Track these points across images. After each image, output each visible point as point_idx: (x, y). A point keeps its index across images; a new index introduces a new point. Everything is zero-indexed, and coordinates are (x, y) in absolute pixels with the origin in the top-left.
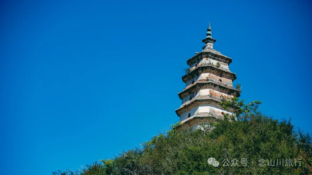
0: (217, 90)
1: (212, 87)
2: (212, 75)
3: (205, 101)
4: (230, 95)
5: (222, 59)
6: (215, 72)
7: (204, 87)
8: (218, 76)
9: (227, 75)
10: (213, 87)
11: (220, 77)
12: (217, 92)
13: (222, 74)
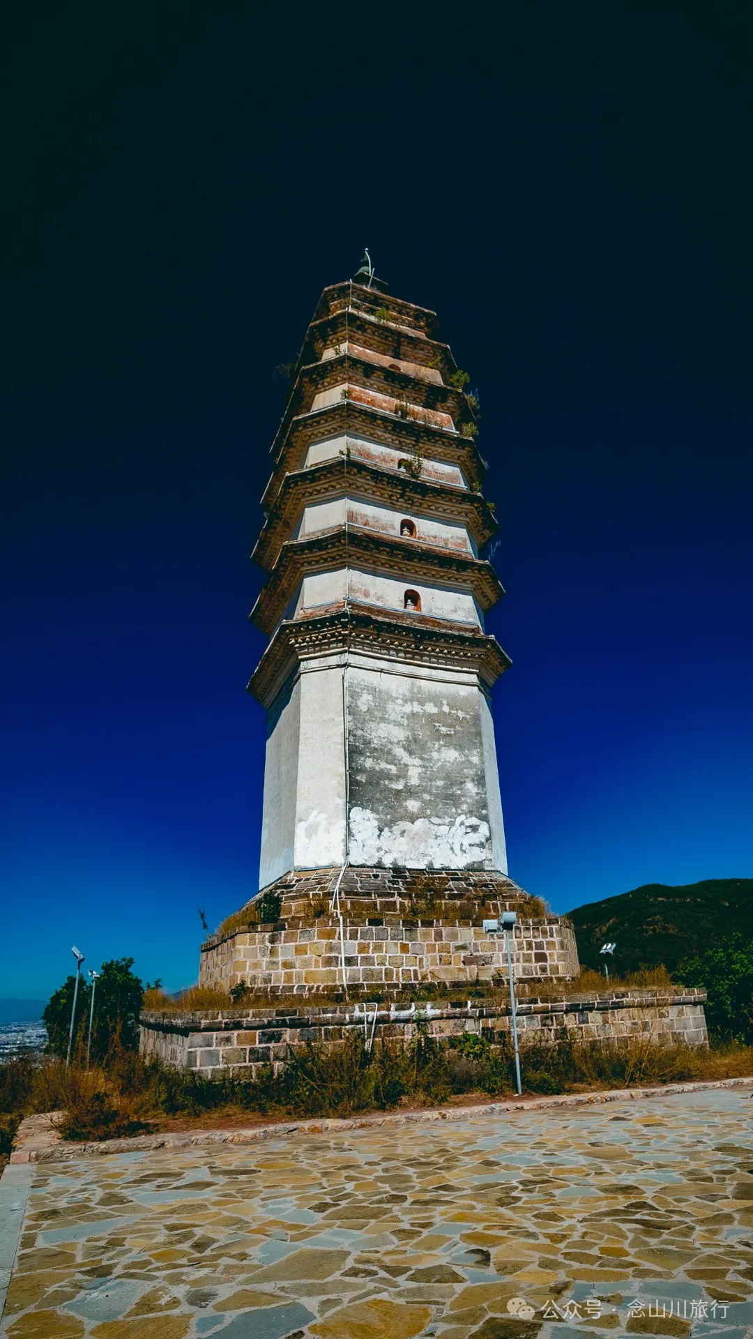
0: (380, 390)
1: (358, 377)
2: (361, 349)
3: (326, 421)
4: (434, 408)
5: (400, 312)
6: (372, 342)
7: (328, 380)
8: (385, 355)
9: (420, 354)
10: (359, 375)
11: (392, 359)
12: (380, 396)
13: (398, 347)
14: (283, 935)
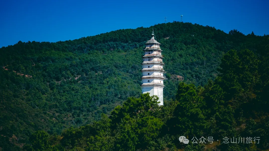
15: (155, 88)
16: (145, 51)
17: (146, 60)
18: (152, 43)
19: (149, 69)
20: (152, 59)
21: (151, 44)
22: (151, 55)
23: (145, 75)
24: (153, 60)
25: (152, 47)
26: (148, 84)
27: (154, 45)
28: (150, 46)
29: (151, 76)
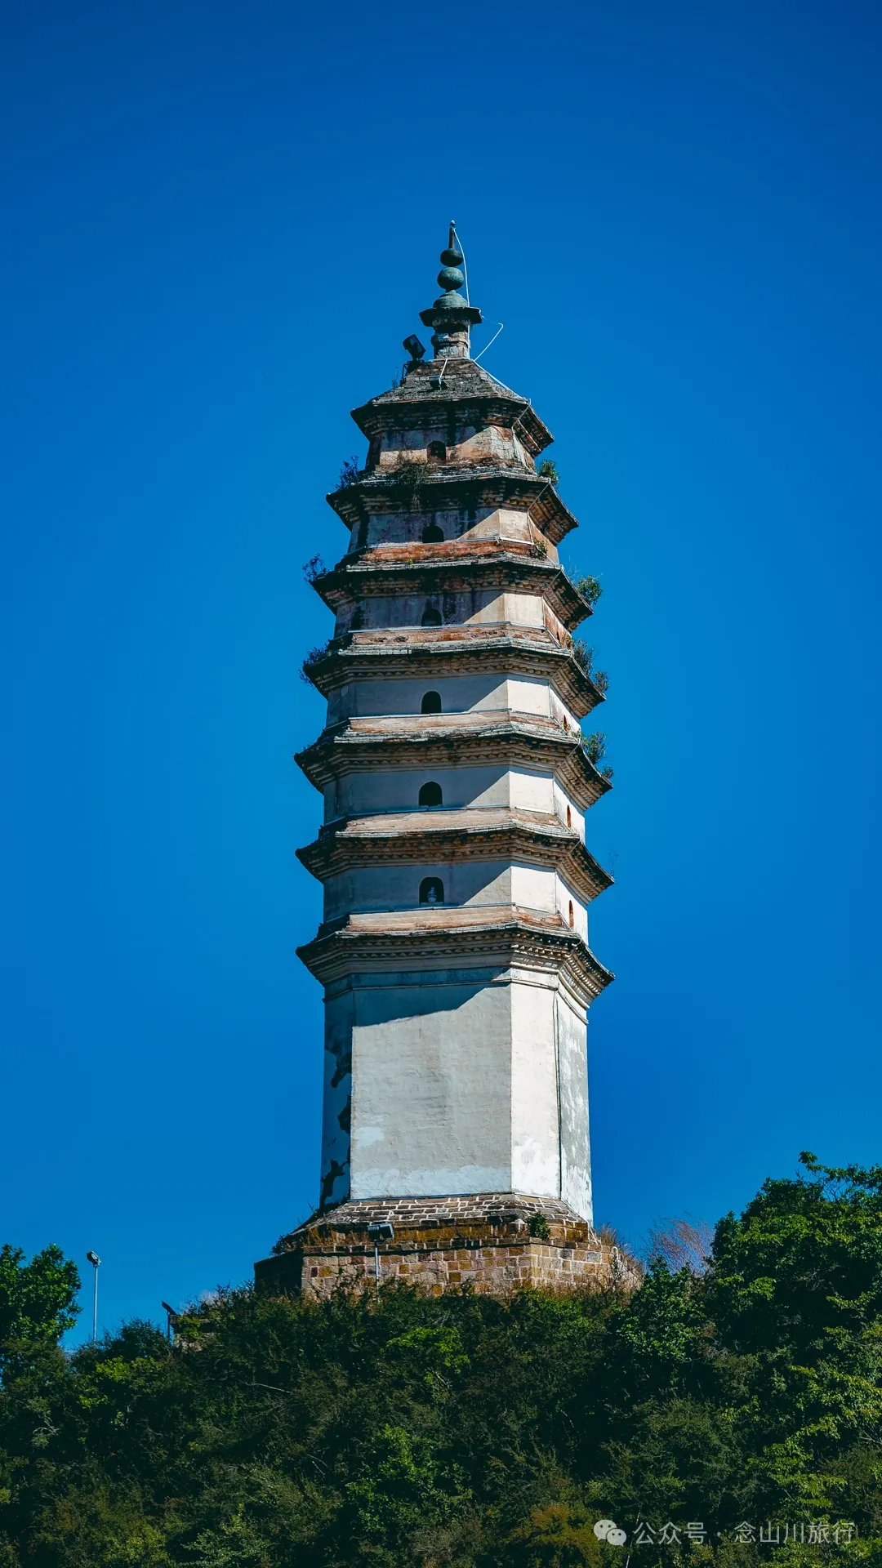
14: (573, 1254)
15: (524, 975)
16: (369, 502)
17: (388, 621)
18: (465, 403)
19: (441, 732)
20: (475, 608)
21: (449, 406)
22: (459, 547)
23: (386, 812)
24: (487, 615)
25: (468, 449)
26: (433, 918)
27: (494, 433)
28: (438, 437)
29: (472, 819)
